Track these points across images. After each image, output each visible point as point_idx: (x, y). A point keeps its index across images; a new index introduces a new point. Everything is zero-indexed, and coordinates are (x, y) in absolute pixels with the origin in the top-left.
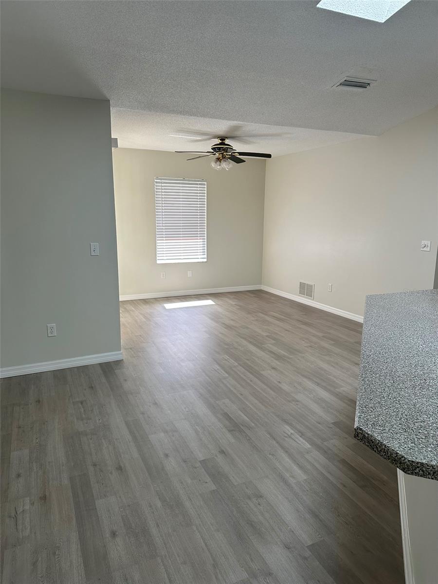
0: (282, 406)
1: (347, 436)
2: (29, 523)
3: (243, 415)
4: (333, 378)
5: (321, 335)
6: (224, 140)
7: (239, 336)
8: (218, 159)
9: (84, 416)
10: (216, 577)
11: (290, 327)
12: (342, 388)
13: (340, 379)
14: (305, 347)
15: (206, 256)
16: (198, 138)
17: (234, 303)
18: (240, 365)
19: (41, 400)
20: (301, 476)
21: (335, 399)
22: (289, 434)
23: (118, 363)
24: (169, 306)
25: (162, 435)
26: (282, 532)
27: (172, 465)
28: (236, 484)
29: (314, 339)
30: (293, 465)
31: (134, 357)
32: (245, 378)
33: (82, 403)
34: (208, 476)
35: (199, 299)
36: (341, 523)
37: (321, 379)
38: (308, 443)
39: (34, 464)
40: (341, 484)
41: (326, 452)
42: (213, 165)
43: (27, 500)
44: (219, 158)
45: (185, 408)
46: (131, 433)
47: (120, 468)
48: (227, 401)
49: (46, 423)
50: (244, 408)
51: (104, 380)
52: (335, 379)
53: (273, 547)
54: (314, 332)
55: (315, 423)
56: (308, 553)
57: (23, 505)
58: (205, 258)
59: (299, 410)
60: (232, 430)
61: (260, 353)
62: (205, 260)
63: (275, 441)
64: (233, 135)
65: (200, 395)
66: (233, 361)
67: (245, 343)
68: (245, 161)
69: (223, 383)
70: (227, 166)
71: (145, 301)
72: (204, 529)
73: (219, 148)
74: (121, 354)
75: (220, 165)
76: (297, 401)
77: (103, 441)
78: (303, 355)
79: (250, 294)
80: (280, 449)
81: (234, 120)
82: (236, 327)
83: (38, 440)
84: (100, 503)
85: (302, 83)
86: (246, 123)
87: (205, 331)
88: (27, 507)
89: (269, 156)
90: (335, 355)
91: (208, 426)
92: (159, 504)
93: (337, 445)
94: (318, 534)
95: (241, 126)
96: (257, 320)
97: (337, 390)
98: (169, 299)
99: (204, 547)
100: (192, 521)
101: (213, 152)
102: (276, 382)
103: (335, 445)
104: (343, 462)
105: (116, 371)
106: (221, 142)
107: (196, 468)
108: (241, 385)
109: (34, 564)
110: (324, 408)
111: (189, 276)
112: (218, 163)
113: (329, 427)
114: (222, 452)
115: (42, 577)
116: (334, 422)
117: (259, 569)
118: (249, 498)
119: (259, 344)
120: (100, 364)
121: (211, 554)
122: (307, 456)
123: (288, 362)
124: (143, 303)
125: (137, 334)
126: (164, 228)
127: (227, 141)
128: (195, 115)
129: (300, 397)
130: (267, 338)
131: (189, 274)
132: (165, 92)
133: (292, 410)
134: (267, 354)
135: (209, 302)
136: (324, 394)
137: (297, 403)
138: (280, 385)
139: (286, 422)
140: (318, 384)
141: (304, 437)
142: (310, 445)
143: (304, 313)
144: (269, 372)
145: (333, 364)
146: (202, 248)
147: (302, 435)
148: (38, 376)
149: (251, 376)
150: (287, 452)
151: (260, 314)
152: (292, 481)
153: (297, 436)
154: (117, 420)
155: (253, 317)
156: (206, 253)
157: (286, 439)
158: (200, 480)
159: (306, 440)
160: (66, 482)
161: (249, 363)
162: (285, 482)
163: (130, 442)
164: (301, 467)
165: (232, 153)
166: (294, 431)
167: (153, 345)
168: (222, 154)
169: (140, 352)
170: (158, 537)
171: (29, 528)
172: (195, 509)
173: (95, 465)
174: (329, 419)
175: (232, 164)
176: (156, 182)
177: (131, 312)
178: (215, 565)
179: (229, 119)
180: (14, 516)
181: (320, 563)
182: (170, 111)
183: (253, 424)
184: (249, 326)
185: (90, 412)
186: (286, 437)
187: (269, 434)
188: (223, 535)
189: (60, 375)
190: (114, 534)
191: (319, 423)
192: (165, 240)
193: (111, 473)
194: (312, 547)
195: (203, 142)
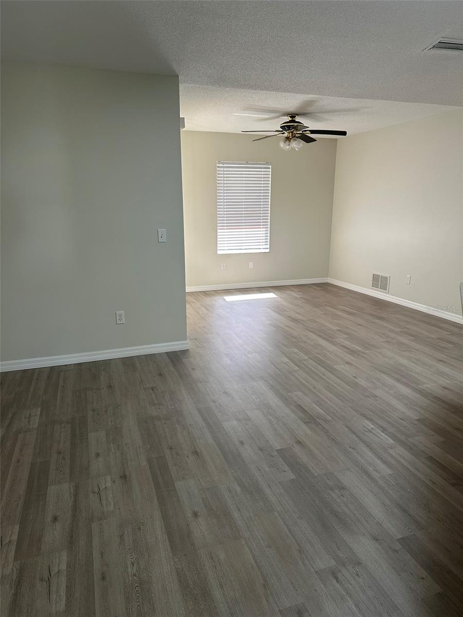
0: (360, 401)
1: (433, 433)
2: (112, 499)
3: (317, 408)
4: (414, 374)
5: (398, 330)
6: (295, 117)
7: (307, 329)
8: (287, 138)
9: (156, 402)
10: (302, 562)
11: (364, 322)
12: (425, 385)
13: (423, 376)
14: (381, 342)
15: (268, 246)
16: (266, 116)
17: (299, 296)
18: (311, 359)
19: (112, 385)
20: (386, 471)
21: (418, 395)
22: (370, 428)
23: (185, 352)
24: (229, 298)
25: (235, 423)
26: (368, 524)
27: (248, 452)
28: (316, 474)
29: (392, 335)
30: (376, 460)
31: (200, 347)
32: (316, 371)
33: (152, 389)
34: (286, 466)
35: (262, 292)
36: (433, 520)
37: (403, 376)
38: (391, 438)
39: (112, 445)
40: (430, 480)
41: (410, 448)
42: (282, 145)
43: (109, 478)
44: (289, 137)
45: (256, 398)
46: (205, 419)
47: (196, 453)
48: (300, 393)
49: (119, 407)
50: (318, 401)
51: (172, 368)
52: (416, 376)
53: (360, 538)
54: (389, 326)
55: (397, 418)
56: (398, 546)
57: (105, 482)
58: (267, 248)
59: (379, 406)
60: (307, 422)
61: (333, 348)
62: (268, 251)
63: (355, 434)
64: (305, 112)
65: (270, 387)
66: (303, 355)
67: (314, 336)
68: (316, 140)
69: (294, 376)
70: (297, 145)
71: (206, 293)
72: (287, 517)
73: (289, 127)
74: (187, 343)
75: (289, 145)
76: (376, 397)
77: (177, 426)
78: (379, 350)
79: (315, 287)
80: (361, 443)
81: (308, 94)
82: (303, 321)
83: (113, 423)
84: (179, 485)
85: (389, 47)
86: (321, 96)
87: (270, 324)
88: (109, 484)
89: (344, 133)
90: (416, 351)
91: (282, 417)
92: (238, 489)
93: (422, 442)
94: (407, 528)
95: (314, 101)
96: (325, 314)
97: (420, 386)
98: (229, 292)
99: (288, 532)
100: (273, 507)
101: (282, 131)
102: (352, 377)
103: (421, 442)
104: (431, 459)
105: (183, 360)
106: (291, 119)
107: (273, 456)
108: (314, 379)
109: (121, 536)
110: (406, 404)
111: (250, 268)
112: (287, 142)
113: (413, 424)
114: (299, 442)
115: (129, 549)
116: (419, 419)
117: (347, 558)
118: (332, 489)
119: (330, 338)
120: (167, 353)
121: (295, 539)
122: (391, 452)
123: (363, 357)
124: (204, 295)
125: (200, 326)
126: (225, 216)
127: (297, 119)
128: (267, 89)
129: (378, 392)
130: (338, 332)
131: (251, 265)
132: (237, 65)
133: (371, 405)
134: (340, 349)
135: (271, 295)
136: (406, 391)
137: (376, 398)
138: (356, 380)
139: (364, 416)
140: (398, 381)
141: (385, 432)
142: (393, 440)
143: (378, 308)
144: (343, 366)
145: (415, 361)
146: (264, 238)
147: (384, 430)
148: (106, 363)
149: (323, 369)
150: (368, 446)
151: (328, 307)
152: (376, 475)
153: (378, 431)
154: (188, 406)
155: (322, 311)
156: (269, 243)
157: (367, 433)
158: (278, 469)
159: (388, 436)
160: (144, 463)
161: (321, 358)
162: (369, 476)
163: (203, 428)
164: (385, 462)
165: (303, 131)
166: (376, 426)
167: (218, 336)
168: (292, 132)
169: (205, 342)
170: (240, 520)
171: (113, 503)
172: (275, 495)
173: (171, 448)
174: (413, 415)
175: (302, 143)
176: (218, 167)
177: (192, 304)
178: (301, 551)
179: (304, 93)
180: (97, 492)
181: (412, 556)
182: (241, 85)
183: (330, 418)
184: (317, 320)
185: (162, 398)
186: (366, 431)
187: (347, 427)
188: (307, 523)
189: (129, 363)
190: (196, 515)
191: (402, 420)
192: (227, 229)
193: (188, 457)
194: (402, 541)
195: (271, 121)
